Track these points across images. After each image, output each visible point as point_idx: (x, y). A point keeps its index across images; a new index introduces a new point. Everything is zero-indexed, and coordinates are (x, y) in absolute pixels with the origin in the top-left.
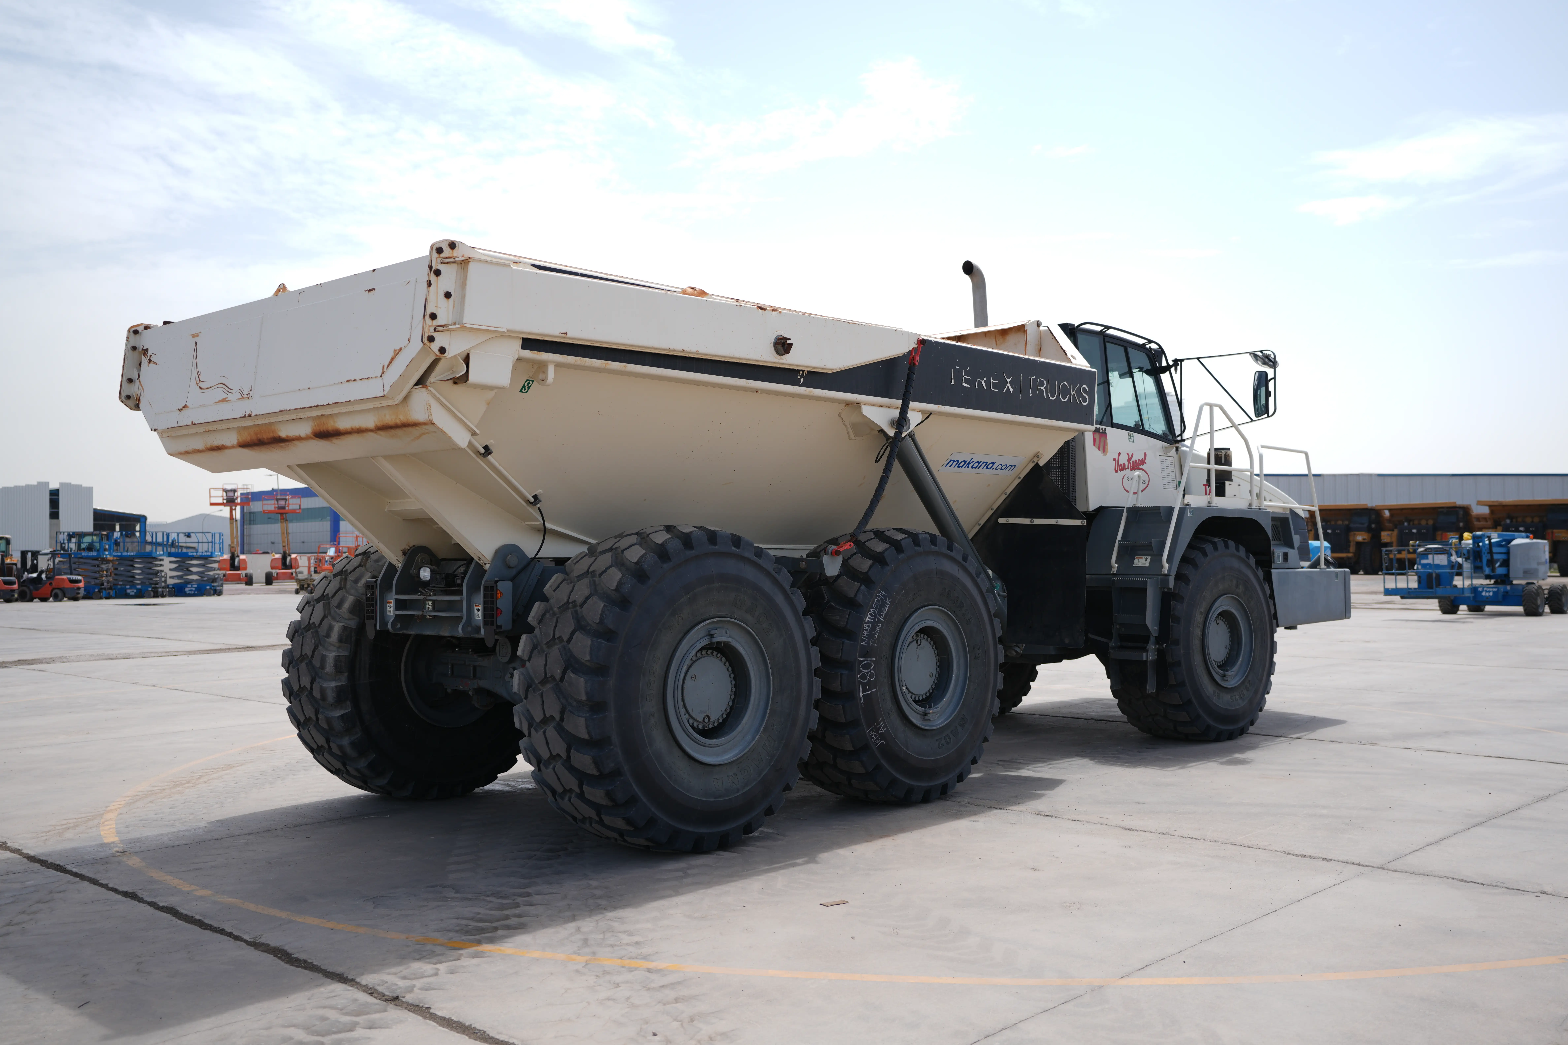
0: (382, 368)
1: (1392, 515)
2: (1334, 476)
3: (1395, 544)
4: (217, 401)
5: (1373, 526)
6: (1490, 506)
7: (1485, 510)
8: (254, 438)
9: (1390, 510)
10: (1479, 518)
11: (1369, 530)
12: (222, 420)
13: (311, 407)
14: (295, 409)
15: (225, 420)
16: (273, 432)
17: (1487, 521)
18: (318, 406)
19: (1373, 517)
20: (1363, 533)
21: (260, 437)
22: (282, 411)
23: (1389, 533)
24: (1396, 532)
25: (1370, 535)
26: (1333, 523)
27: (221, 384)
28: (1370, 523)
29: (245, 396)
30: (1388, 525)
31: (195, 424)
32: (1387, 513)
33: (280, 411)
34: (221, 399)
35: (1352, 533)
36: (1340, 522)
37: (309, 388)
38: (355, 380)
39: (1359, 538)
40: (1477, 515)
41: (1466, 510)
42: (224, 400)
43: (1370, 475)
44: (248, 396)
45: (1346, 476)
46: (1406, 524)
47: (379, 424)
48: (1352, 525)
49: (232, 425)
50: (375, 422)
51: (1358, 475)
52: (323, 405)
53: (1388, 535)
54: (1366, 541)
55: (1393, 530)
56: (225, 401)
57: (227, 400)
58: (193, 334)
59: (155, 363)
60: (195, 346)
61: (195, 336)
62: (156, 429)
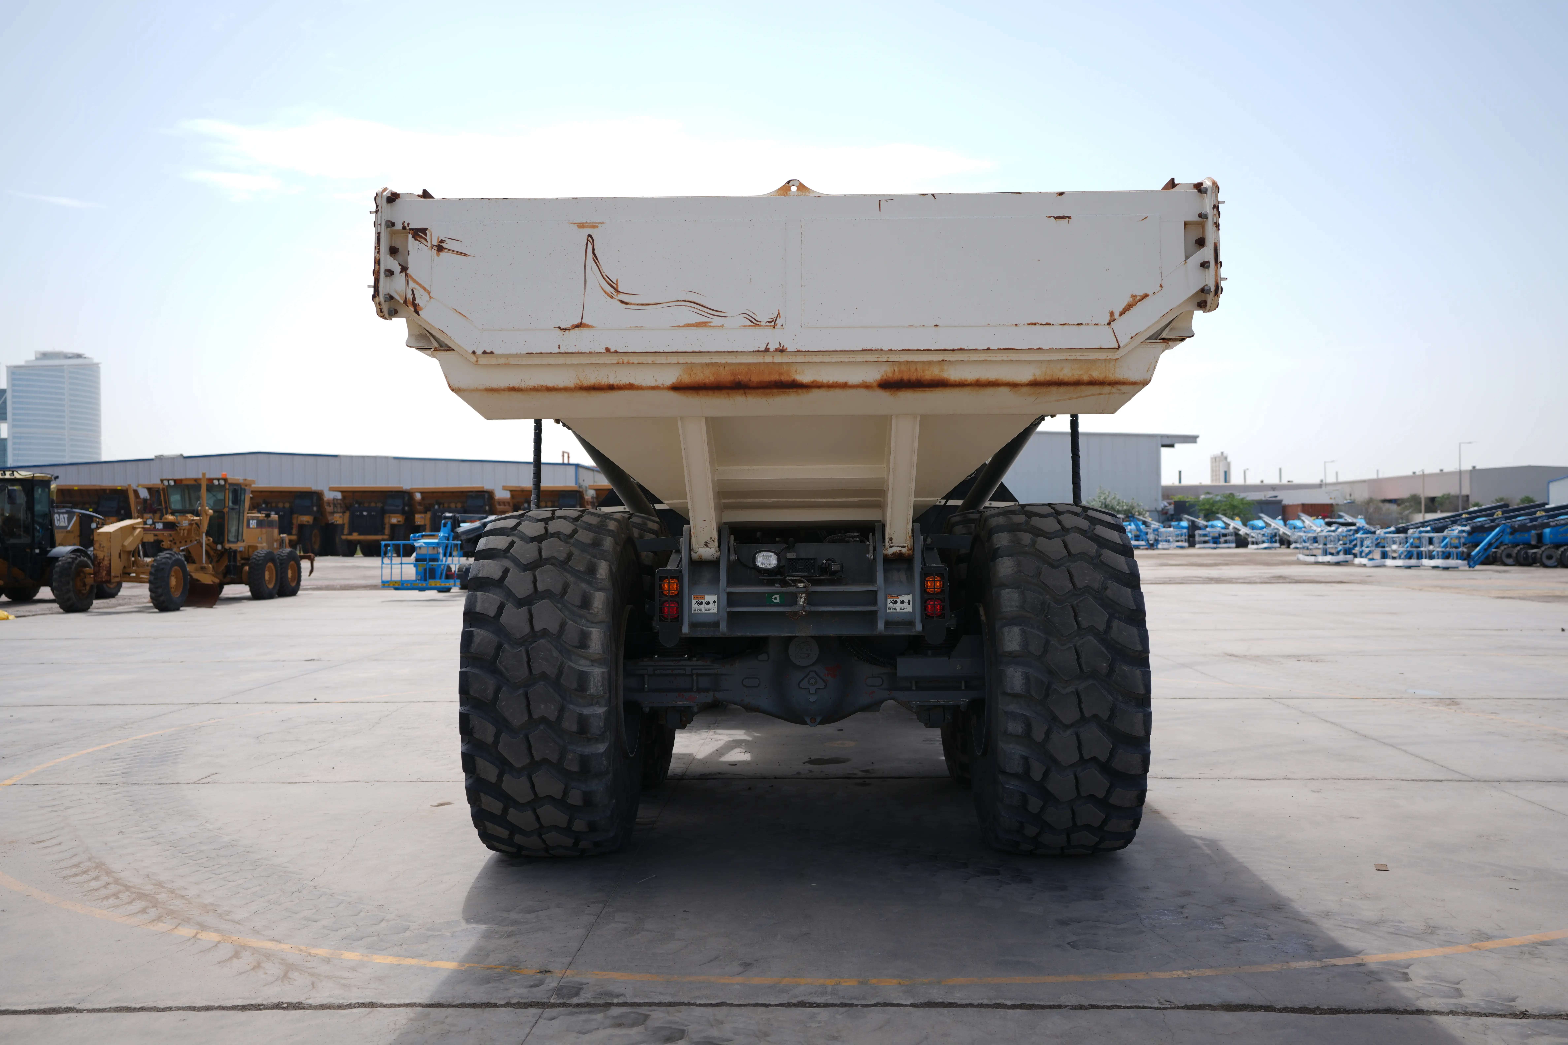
1: (423, 498)
2: (351, 457)
3: (428, 527)
4: (689, 325)
5: (407, 508)
6: (511, 491)
7: (507, 495)
9: (422, 493)
10: (502, 502)
11: (403, 512)
12: (698, 352)
17: (505, 505)
19: (406, 498)
20: (398, 515)
23: (423, 515)
24: (429, 515)
25: (404, 517)
26: (366, 505)
27: (683, 301)
28: (404, 505)
29: (766, 324)
30: (418, 507)
31: (614, 352)
32: (418, 496)
33: (863, 350)
34: (693, 323)
35: (387, 515)
36: (373, 505)
39: (394, 521)
40: (499, 499)
41: (490, 494)
42: (701, 325)
43: (386, 458)
45: (363, 457)
46: (436, 507)
48: (387, 508)
51: (375, 458)
53: (422, 518)
54: (401, 523)
55: (425, 512)
56: (704, 327)
57: (708, 325)
58: (574, 223)
59: (460, 253)
60: (588, 240)
61: (582, 226)
62: (485, 353)
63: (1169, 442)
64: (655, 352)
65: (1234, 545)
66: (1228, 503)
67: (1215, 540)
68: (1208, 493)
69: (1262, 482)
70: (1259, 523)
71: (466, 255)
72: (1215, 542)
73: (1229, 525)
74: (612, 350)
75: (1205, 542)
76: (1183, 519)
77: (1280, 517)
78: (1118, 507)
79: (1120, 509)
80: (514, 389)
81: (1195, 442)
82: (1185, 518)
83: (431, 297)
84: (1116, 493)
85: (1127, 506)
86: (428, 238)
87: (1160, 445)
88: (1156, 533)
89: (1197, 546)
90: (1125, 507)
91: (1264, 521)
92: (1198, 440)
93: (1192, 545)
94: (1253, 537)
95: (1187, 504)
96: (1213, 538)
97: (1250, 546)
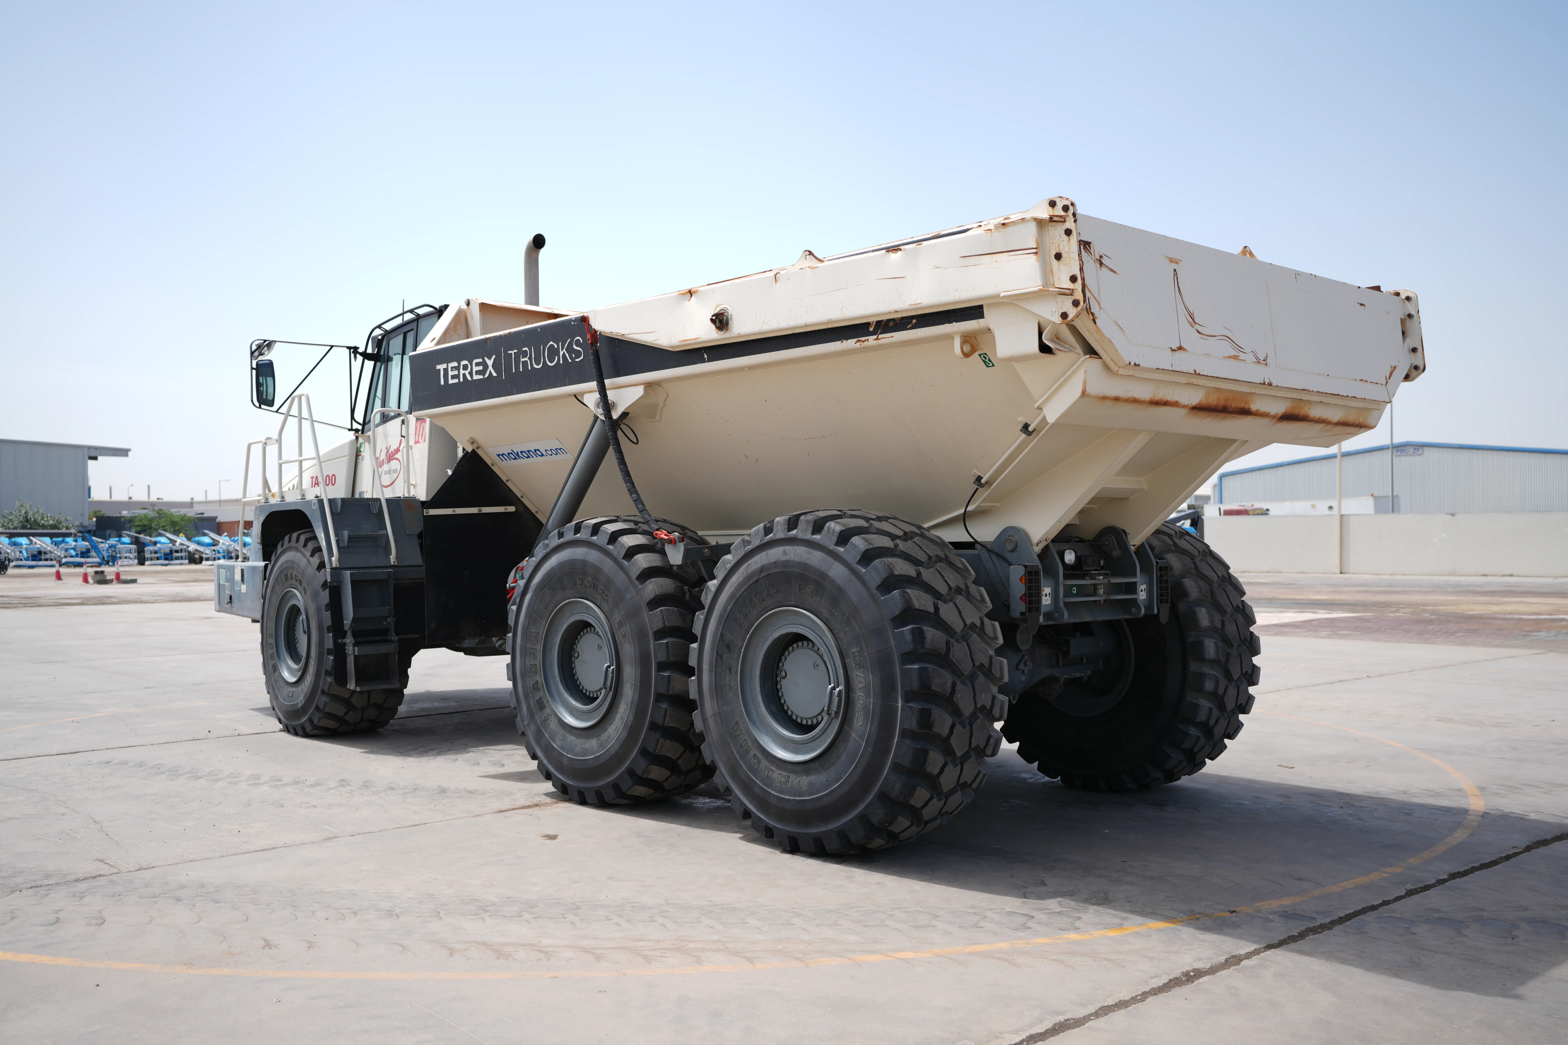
0: (1385, 379)
4: (1227, 356)
8: (1222, 403)
12: (1237, 380)
13: (1332, 394)
14: (1317, 392)
15: (1240, 381)
16: (1246, 402)
18: (1338, 395)
21: (1229, 404)
22: (1305, 390)
27: (1225, 336)
29: (1262, 362)
31: (1199, 374)
33: (1303, 390)
34: (1232, 355)
37: (1328, 375)
38: (1366, 381)
42: (1235, 357)
44: (1265, 362)
47: (1342, 420)
49: (1202, 382)
50: (1341, 417)
52: (1343, 396)
56: (1237, 359)
57: (1239, 358)
58: (1167, 257)
59: (1112, 271)
60: (1174, 274)
61: (1171, 260)
62: (1135, 365)
63: (93, 454)
64: (1217, 377)
65: (187, 561)
66: (169, 519)
67: (166, 557)
68: (144, 509)
69: (192, 499)
70: (206, 540)
71: (1115, 272)
72: (166, 559)
73: (176, 542)
74: (1197, 373)
75: (158, 559)
76: (123, 535)
77: (226, 534)
78: (42, 522)
79: (46, 524)
80: (1117, 399)
81: (127, 455)
82: (125, 534)
83: (1100, 308)
84: (39, 506)
85: (53, 520)
86: (1092, 251)
87: (87, 458)
88: (113, 549)
89: (147, 563)
90: (51, 522)
91: (211, 538)
92: (130, 453)
93: (142, 562)
94: (206, 554)
95: (122, 520)
96: (165, 554)
97: (204, 562)
